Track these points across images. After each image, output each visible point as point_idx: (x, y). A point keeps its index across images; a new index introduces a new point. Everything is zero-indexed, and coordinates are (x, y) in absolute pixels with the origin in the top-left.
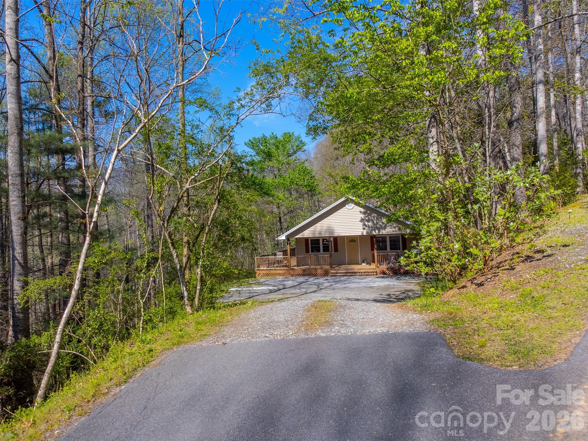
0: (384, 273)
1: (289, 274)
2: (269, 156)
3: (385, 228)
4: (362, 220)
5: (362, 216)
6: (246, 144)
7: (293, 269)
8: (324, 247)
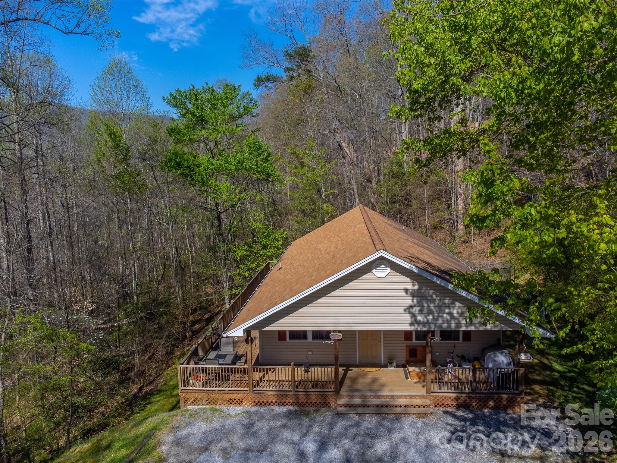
1: (251, 401)
2: (202, 121)
4: (409, 309)
5: (410, 300)
6: (164, 100)
7: (257, 392)
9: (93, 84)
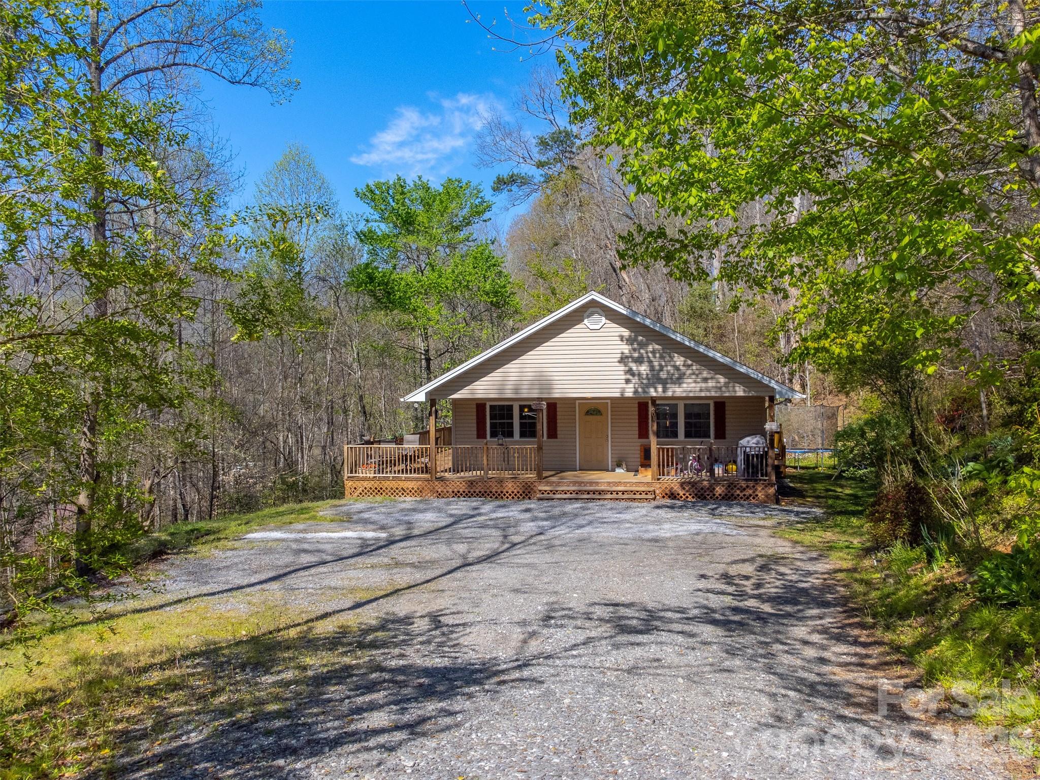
0: (673, 495)
1: (433, 491)
2: (408, 223)
3: (679, 380)
4: (623, 360)
5: (626, 349)
6: (358, 194)
7: (441, 479)
8: (522, 425)
9: (259, 183)
